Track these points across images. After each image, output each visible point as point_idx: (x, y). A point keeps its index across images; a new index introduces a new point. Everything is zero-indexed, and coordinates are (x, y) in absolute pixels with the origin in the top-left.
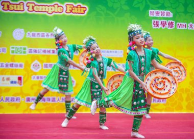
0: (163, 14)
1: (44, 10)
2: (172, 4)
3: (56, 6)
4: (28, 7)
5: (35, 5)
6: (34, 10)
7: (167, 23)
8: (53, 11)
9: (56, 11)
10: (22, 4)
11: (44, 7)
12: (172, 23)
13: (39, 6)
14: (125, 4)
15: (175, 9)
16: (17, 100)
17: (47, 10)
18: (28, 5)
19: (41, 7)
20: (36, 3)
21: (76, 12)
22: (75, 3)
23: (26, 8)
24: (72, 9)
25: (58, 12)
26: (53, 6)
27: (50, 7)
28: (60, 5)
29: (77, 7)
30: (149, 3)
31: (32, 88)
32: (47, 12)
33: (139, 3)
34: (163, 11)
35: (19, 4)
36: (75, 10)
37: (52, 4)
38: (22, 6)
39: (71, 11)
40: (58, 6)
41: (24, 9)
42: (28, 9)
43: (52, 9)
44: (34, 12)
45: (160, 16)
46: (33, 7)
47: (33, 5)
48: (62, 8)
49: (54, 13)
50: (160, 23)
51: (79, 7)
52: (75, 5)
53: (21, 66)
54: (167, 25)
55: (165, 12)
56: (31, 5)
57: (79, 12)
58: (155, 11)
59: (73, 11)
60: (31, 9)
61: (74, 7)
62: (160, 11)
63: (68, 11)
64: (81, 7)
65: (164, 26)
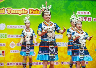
0: (85, 13)
1: (16, 13)
2: (90, 7)
3: (23, 10)
4: (8, 11)
5: (12, 10)
6: (11, 13)
7: (88, 18)
8: (22, 13)
9: (23, 13)
10: (4, 9)
11: (16, 11)
12: (90, 18)
13: (14, 10)
14: (63, 8)
15: (92, 10)
16: (2, 65)
17: (18, 13)
18: (7, 10)
19: (15, 11)
20: (12, 9)
21: (35, 13)
22: (34, 8)
23: (6, 12)
24: (33, 12)
25: (25, 13)
26: (22, 10)
27: (20, 11)
28: (25, 9)
29: (35, 10)
30: (77, 7)
31: (10, 58)
32: (18, 14)
33: (71, 7)
34: (85, 12)
35: (2, 10)
36: (35, 12)
37: (21, 9)
38: (4, 11)
39: (32, 13)
40: (25, 10)
41: (5, 12)
42: (7, 12)
43: (21, 12)
44: (11, 14)
45: (84, 14)
46: (10, 11)
47: (10, 10)
48: (27, 11)
49: (22, 14)
50: (83, 19)
51: (37, 10)
52: (35, 9)
53: (4, 45)
54: (88, 19)
55: (86, 12)
56: (9, 10)
57: (37, 13)
58: (80, 12)
59: (33, 13)
60: (9, 12)
61: (34, 10)
62: (83, 12)
63: (31, 13)
64: (38, 10)
65: (86, 20)
